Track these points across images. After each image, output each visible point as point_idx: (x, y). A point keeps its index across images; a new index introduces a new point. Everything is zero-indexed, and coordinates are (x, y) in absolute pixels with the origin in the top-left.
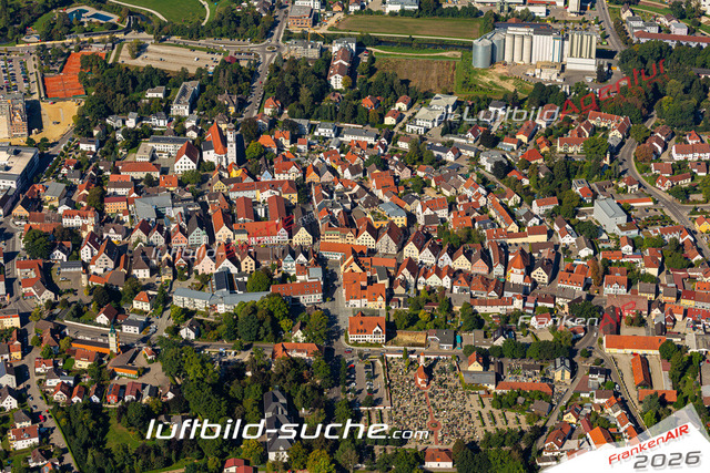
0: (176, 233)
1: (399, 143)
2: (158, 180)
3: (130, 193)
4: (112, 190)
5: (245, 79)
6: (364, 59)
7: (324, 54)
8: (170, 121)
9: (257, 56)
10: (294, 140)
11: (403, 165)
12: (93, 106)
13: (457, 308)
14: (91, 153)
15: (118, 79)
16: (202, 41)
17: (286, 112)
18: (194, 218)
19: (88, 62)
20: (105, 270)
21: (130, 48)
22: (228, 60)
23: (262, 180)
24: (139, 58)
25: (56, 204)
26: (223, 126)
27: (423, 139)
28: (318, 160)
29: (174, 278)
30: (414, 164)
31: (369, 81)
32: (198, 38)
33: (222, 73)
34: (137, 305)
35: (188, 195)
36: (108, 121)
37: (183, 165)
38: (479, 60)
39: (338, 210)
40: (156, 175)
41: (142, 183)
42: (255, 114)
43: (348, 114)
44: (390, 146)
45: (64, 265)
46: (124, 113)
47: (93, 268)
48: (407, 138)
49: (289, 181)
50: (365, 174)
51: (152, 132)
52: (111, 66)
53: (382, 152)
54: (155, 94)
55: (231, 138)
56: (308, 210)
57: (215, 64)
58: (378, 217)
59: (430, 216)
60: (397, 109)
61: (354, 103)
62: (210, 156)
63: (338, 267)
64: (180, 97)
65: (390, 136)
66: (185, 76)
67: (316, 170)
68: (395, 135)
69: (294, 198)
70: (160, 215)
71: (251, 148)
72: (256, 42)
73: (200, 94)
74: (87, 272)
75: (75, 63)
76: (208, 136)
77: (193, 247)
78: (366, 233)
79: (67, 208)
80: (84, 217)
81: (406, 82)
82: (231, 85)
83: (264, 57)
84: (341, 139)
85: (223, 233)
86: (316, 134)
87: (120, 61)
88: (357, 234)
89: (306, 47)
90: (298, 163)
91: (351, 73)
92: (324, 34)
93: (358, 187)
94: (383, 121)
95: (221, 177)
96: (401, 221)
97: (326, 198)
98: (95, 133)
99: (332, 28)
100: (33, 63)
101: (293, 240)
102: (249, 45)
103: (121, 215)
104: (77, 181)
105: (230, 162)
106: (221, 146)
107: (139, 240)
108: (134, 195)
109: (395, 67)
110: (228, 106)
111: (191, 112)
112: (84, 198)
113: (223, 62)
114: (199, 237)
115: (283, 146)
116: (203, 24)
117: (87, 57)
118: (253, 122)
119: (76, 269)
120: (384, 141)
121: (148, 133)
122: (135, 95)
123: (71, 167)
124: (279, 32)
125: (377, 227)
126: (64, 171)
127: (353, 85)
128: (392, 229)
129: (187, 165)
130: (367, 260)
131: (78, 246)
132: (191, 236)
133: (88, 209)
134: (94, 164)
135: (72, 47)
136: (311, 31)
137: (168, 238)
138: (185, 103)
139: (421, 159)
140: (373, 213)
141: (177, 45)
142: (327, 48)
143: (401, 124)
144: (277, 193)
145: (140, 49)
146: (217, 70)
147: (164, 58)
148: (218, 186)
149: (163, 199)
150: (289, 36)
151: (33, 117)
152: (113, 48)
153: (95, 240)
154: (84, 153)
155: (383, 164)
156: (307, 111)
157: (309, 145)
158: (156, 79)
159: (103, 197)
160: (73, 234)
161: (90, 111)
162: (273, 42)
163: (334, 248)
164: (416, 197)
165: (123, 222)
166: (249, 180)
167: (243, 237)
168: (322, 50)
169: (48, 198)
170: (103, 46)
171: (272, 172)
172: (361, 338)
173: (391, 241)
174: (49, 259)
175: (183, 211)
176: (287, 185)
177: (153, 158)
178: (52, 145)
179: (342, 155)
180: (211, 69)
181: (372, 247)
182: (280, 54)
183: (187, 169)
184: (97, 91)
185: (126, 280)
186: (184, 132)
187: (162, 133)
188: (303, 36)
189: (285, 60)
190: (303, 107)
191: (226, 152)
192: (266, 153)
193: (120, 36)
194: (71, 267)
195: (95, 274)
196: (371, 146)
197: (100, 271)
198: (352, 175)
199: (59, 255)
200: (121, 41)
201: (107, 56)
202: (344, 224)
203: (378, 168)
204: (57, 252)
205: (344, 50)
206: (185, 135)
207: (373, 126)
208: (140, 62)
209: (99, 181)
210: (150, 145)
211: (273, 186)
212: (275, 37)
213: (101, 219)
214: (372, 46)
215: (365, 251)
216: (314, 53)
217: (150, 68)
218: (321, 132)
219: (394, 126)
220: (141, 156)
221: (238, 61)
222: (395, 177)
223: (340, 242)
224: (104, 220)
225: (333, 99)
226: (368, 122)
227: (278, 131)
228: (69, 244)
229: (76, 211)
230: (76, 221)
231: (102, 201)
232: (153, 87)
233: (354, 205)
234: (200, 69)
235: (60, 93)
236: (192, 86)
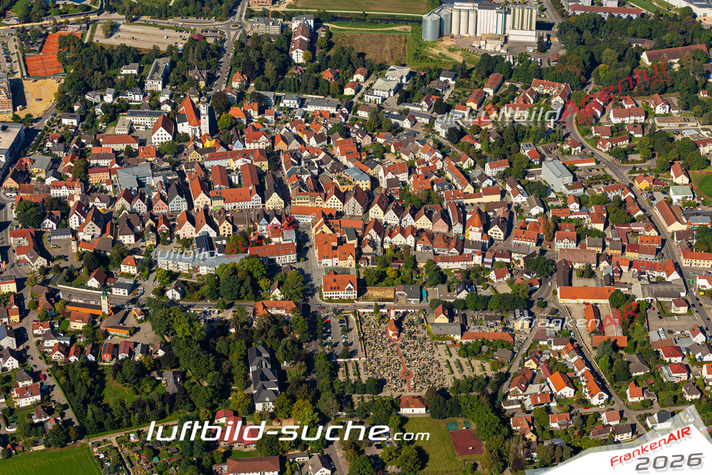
0: (157, 201)
1: (359, 112)
2: (137, 152)
3: (112, 164)
4: (95, 162)
5: (213, 55)
6: (322, 34)
7: (285, 30)
8: (145, 96)
9: (222, 33)
10: (261, 111)
11: (364, 133)
12: (73, 84)
13: (421, 265)
14: (73, 127)
15: (95, 57)
16: (170, 20)
17: (252, 85)
18: (173, 187)
19: (66, 42)
20: (93, 237)
21: (104, 28)
22: (196, 38)
23: (234, 149)
24: (113, 37)
25: (43, 176)
26: (195, 100)
27: (380, 108)
28: (284, 129)
29: (158, 243)
30: (373, 131)
31: (328, 54)
32: (167, 17)
33: (191, 50)
34: (124, 269)
35: (166, 165)
36: (87, 97)
37: (160, 137)
38: (429, 33)
39: (307, 176)
40: (135, 146)
41: (122, 155)
42: (223, 88)
43: (311, 85)
44: (351, 115)
45: (54, 233)
46: (102, 89)
47: (81, 235)
48: (366, 107)
49: (260, 150)
50: (329, 142)
51: (128, 107)
52: (87, 45)
53: (343, 120)
54: (129, 71)
55: (204, 110)
56: (278, 176)
57: (184, 42)
58: (344, 182)
59: (392, 179)
60: (355, 80)
61: (316, 75)
62: (184, 128)
63: (309, 228)
64: (153, 73)
65: (350, 106)
66: (157, 53)
67: (283, 138)
68: (354, 105)
69: (265, 165)
70: (141, 184)
71: (223, 120)
72: (221, 20)
73: (171, 70)
74: (76, 239)
75: (53, 43)
76: (182, 109)
77: (174, 214)
78: (334, 197)
79: (54, 179)
80: (69, 187)
81: (362, 55)
82: (199, 61)
83: (229, 34)
84: (305, 109)
85: (201, 200)
86: (282, 105)
87: (95, 41)
88: (326, 198)
89: (268, 24)
90: (267, 133)
91: (311, 47)
92: (284, 12)
93: (323, 154)
94: (343, 92)
95: (196, 148)
96: (365, 185)
97: (295, 164)
98: (76, 108)
99: (290, 6)
100: (14, 44)
101: (266, 205)
102: (214, 23)
103: (104, 185)
104: (62, 154)
105: (203, 133)
106: (194, 118)
107: (123, 208)
108: (116, 166)
109: (351, 41)
110: (198, 81)
111: (164, 87)
112: (70, 169)
113: (192, 39)
114: (179, 204)
115: (251, 117)
116: (171, 4)
117: (65, 37)
118: (222, 95)
119: (66, 237)
120: (345, 110)
121: (125, 108)
122: (111, 72)
123: (56, 141)
124: (241, 10)
125: (343, 191)
126: (49, 144)
127: (314, 59)
128: (358, 193)
129: (164, 137)
130: (336, 222)
131: (66, 214)
132: (172, 203)
133: (74, 180)
134: (76, 138)
135: (50, 28)
136: (272, 9)
137: (150, 206)
138: (158, 79)
139: (380, 127)
140: (339, 178)
141: (147, 24)
142: (287, 25)
143: (359, 95)
144: (249, 161)
145: (113, 29)
146: (186, 47)
147: (135, 37)
148: (194, 155)
149: (144, 169)
150: (251, 14)
151: (17, 94)
152: (88, 28)
153: (82, 208)
154: (67, 127)
155: (346, 133)
156: (272, 84)
157: (276, 115)
158: (130, 57)
159: (87, 169)
160: (61, 203)
161: (70, 88)
162: (237, 20)
163: (306, 211)
164: (378, 163)
165: (106, 192)
166: (221, 149)
167: (218, 204)
168: (283, 27)
169: (35, 170)
170: (78, 26)
171: (243, 141)
172: (334, 295)
173: (357, 203)
174: (39, 227)
175: (162, 180)
176: (258, 154)
177: (131, 131)
178: (36, 120)
179: (307, 125)
180: (180, 46)
181: (339, 210)
182: (244, 31)
183: (164, 141)
184: (76, 69)
185: (113, 245)
186: (159, 105)
187: (138, 107)
188: (264, 14)
189: (249, 37)
190: (268, 80)
191: (199, 124)
192: (236, 124)
193: (93, 17)
194: (61, 235)
195: (84, 240)
196: (333, 115)
197: (88, 238)
198: (318, 143)
199: (49, 224)
200: (94, 21)
201: (82, 35)
202: (313, 189)
203: (341, 135)
204: (48, 220)
205: (303, 26)
206: (160, 109)
207: (334, 96)
208: (114, 41)
209: (82, 153)
210: (128, 118)
211: (245, 154)
212: (237, 15)
213: (86, 189)
214: (328, 22)
215: (334, 214)
216: (275, 30)
217: (124, 46)
218: (286, 103)
219: (353, 97)
220: (120, 129)
221: (205, 38)
222: (358, 144)
223: (310, 205)
224: (89, 190)
225: (296, 72)
226: (329, 93)
227: (246, 103)
228: (57, 213)
229: (63, 182)
230: (63, 192)
231: (86, 172)
232: (127, 64)
233: (321, 171)
234: (170, 47)
235: (40, 72)
236: (164, 63)
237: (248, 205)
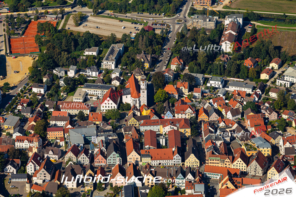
0: (97, 155)
1: (270, 93)
2: (88, 116)
3: (66, 125)
4: (54, 122)
5: (158, 43)
6: (249, 30)
7: (218, 25)
8: (100, 73)
9: (168, 26)
10: (191, 89)
11: (272, 109)
12: (44, 61)
14: (40, 94)
15: (64, 41)
16: (128, 15)
17: (187, 68)
18: (111, 145)
19: (43, 28)
20: (44, 181)
21: (75, 19)
22: (146, 29)
23: (166, 118)
24: (81, 26)
25: (11, 131)
26: (139, 78)
27: (288, 90)
28: (207, 104)
29: (95, 189)
30: (280, 109)
31: (251, 46)
32: (126, 12)
33: (141, 38)
35: (109, 127)
36: (54, 71)
37: (107, 105)
39: (220, 142)
40: (87, 112)
41: (76, 118)
42: (164, 69)
43: (233, 70)
44: (263, 95)
45: (14, 176)
46: (66, 66)
47: (35, 180)
48: (276, 90)
49: (185, 119)
50: (243, 116)
51: (86, 81)
52: (60, 31)
53: (257, 99)
54: (91, 53)
55: (143, 86)
56: (198, 141)
57: (137, 32)
58: (250, 148)
59: (289, 148)
60: (270, 68)
61: (238, 62)
62: (127, 99)
63: (217, 184)
64: (109, 55)
65: (264, 88)
66: (113, 40)
67: (206, 112)
68: (268, 87)
69: (188, 132)
70: (87, 141)
71: (159, 94)
72: (169, 16)
73: (124, 54)
74: (30, 181)
75: (33, 28)
76: (127, 85)
77: (110, 166)
78: (239, 159)
79: (19, 134)
80: (30, 141)
81: (279, 48)
82: (147, 47)
83: (174, 27)
84: (227, 89)
85: (133, 157)
86: (208, 85)
87: (67, 28)
88: (233, 161)
89: (205, 20)
90: (193, 107)
91: (238, 40)
92: (219, 11)
93: (236, 125)
94: (259, 77)
95: (134, 115)
96: (267, 151)
97: (212, 132)
98: (45, 80)
99: (226, 7)
100: (3, 28)
101: (185, 163)
102: (163, 18)
103: (58, 141)
104: (28, 115)
105: (142, 104)
106: (135, 92)
107: (70, 160)
108: (69, 126)
109: (271, 37)
110: (144, 63)
111: (116, 66)
112: (32, 128)
113: (143, 30)
114: (115, 159)
115: (183, 93)
116: (130, 2)
117: (42, 24)
118: (160, 75)
119: (23, 180)
120: (259, 91)
121: (83, 81)
122: (76, 53)
123: (25, 105)
124: (186, 9)
125: (249, 156)
126: (20, 107)
127: (239, 49)
128: (259, 158)
129: (110, 105)
130: (239, 180)
131: (25, 163)
132: (109, 158)
133: (34, 136)
134: (42, 103)
135: (33, 17)
136: (210, 9)
137: (92, 159)
138: (112, 60)
139: (285, 106)
140: (246, 145)
141: (110, 17)
142: (221, 22)
143: (273, 80)
144: (175, 128)
145: (83, 19)
146: (137, 36)
147: (99, 26)
148: (132, 121)
149: (90, 130)
150: (193, 12)
152: (62, 18)
153: (38, 159)
154: (35, 94)
155: (256, 108)
156: (203, 68)
157: (203, 93)
158: (92, 42)
159: (46, 127)
160: (22, 154)
161: (42, 63)
162: (182, 16)
163: (215, 170)
164: (280, 134)
165: (60, 146)
166: (155, 118)
167: (146, 160)
168: (217, 23)
169: (5, 127)
170: (55, 16)
171: (173, 112)
173: (258, 166)
174: (3, 171)
175: (104, 139)
176: (183, 122)
177: (86, 100)
178: (12, 88)
179: (227, 101)
180: (133, 35)
181: (244, 170)
182: (185, 26)
183: (110, 108)
184: (48, 49)
185: (58, 189)
186: (110, 81)
187: (94, 81)
188: (204, 13)
189: (189, 30)
190: (199, 65)
191: (139, 97)
192: (169, 98)
193: (67, 10)
194: (19, 178)
195: (36, 184)
196: (249, 95)
197: (40, 182)
198: (233, 116)
199: (11, 169)
200: (68, 13)
201: (58, 24)
202: (223, 152)
203: (252, 111)
204: (9, 166)
205: (233, 23)
206: (110, 83)
207: (251, 80)
208: (82, 29)
209: (45, 116)
210: (84, 90)
211: (173, 122)
212: (183, 13)
213: (43, 144)
214: (255, 20)
215: (238, 173)
216: (211, 25)
217: (88, 33)
218: (212, 83)
219: (268, 81)
220: (77, 98)
221: (154, 29)
222: (265, 119)
223: (220, 165)
224: (45, 144)
225: (223, 59)
226: (248, 77)
227: (179, 83)
228: (18, 161)
229: (25, 137)
230: (25, 145)
231: (45, 130)
232: (90, 47)
233: (233, 139)
234: (125, 35)
235: (20, 50)
236: (118, 47)
237: (170, 163)
